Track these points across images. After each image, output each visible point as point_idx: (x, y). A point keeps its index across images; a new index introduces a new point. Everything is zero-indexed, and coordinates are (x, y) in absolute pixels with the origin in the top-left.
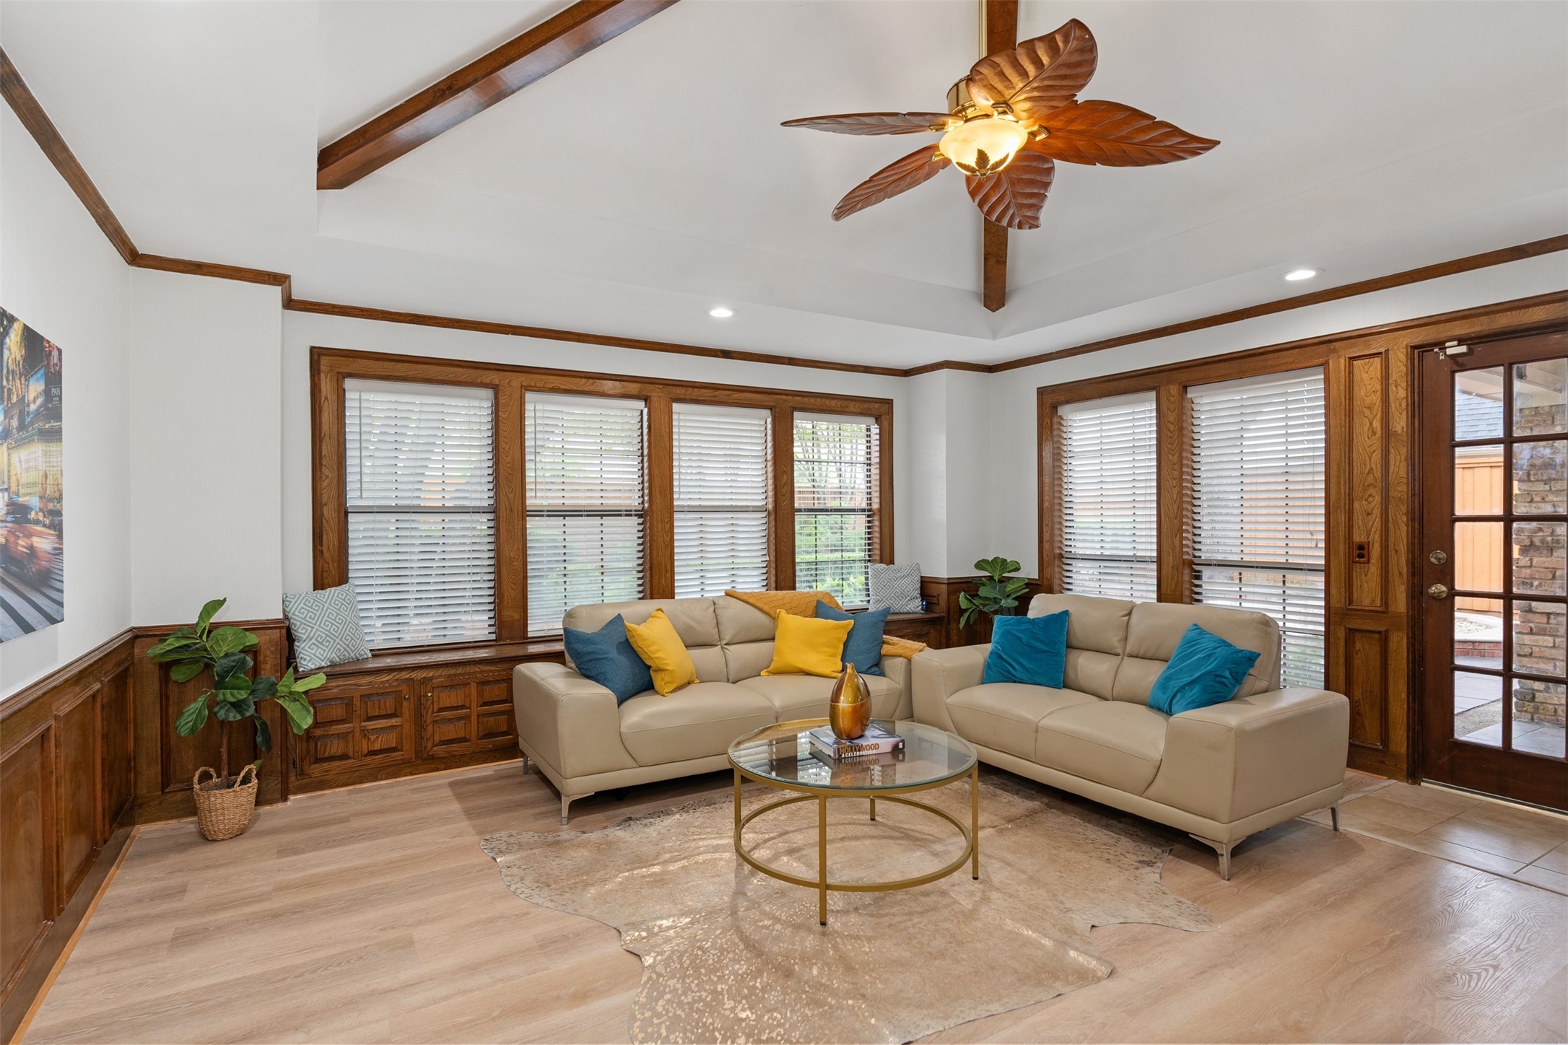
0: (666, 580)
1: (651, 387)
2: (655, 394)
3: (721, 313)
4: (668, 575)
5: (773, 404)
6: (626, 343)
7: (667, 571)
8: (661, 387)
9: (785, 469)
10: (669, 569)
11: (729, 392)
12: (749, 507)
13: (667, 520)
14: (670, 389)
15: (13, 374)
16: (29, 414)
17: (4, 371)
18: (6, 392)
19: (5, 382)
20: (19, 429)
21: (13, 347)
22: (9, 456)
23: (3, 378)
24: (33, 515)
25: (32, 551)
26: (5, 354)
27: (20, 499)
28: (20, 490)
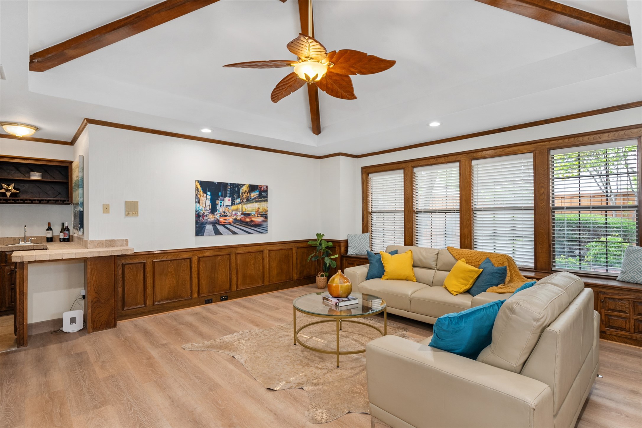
0: (468, 241)
1: (461, 156)
2: (462, 159)
3: (435, 124)
4: (469, 239)
5: (533, 149)
6: (449, 140)
7: (468, 238)
8: (466, 155)
9: (543, 185)
10: (469, 237)
11: (503, 149)
12: (521, 207)
13: (468, 214)
14: (470, 155)
15: (244, 193)
16: (251, 199)
17: (241, 193)
18: (241, 196)
19: (241, 195)
20: (246, 202)
21: (244, 189)
22: (242, 206)
23: (240, 194)
24: (252, 215)
25: (252, 221)
26: (241, 190)
27: (247, 213)
28: (247, 211)
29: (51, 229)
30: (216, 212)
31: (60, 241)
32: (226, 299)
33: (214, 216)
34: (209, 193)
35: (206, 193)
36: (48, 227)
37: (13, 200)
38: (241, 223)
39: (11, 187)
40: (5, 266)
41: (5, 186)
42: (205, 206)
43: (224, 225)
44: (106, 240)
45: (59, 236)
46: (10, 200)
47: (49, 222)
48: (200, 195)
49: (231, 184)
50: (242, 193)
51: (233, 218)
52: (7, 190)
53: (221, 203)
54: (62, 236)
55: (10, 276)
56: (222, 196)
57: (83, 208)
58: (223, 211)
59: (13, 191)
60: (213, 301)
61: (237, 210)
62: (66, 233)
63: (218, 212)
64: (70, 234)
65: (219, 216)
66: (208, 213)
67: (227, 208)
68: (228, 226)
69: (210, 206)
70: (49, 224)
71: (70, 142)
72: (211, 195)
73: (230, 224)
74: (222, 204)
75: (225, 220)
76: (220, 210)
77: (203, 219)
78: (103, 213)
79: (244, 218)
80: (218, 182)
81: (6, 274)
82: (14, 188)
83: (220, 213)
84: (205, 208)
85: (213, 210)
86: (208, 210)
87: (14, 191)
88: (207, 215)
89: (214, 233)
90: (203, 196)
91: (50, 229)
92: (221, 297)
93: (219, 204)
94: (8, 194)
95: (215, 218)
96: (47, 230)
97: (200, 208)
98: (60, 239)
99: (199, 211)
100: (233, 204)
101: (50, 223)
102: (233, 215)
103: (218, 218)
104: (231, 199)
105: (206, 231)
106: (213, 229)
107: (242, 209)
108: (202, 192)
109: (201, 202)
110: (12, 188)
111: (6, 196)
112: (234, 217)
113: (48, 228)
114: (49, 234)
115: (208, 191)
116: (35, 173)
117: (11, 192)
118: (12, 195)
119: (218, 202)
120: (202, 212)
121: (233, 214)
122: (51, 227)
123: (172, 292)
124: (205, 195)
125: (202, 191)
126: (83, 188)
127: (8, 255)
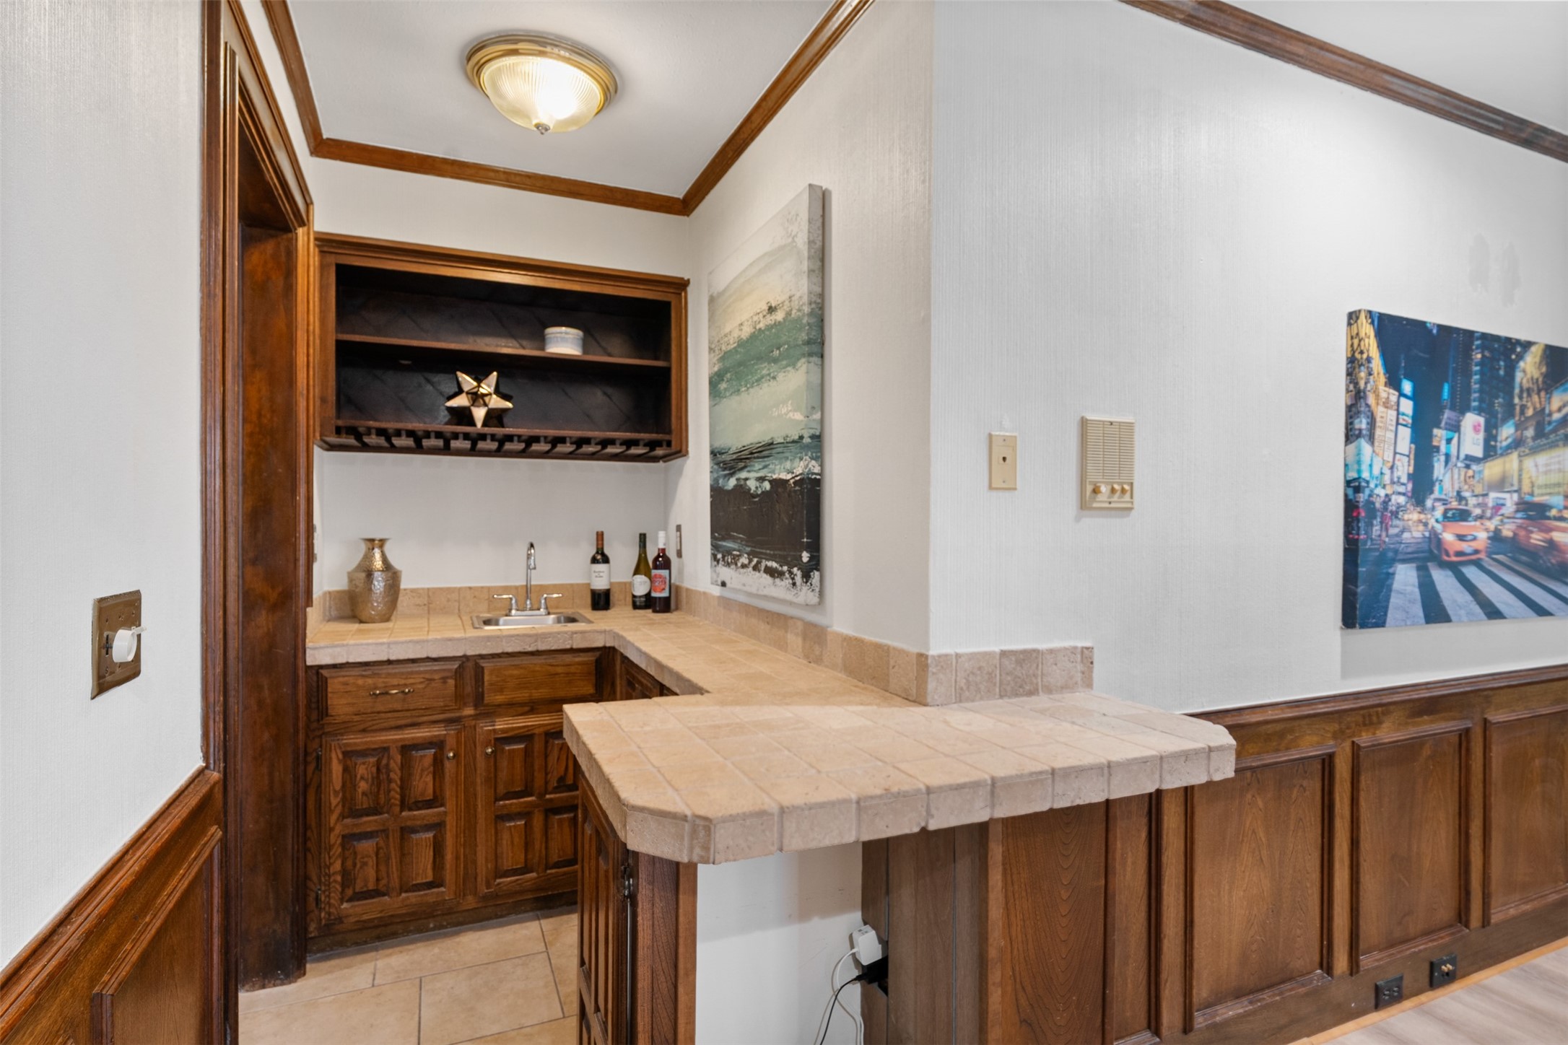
15: (1529, 390)
16: (1550, 423)
17: (1517, 391)
18: (1518, 408)
19: (1516, 400)
20: (1535, 438)
21: (1530, 368)
22: (1521, 461)
23: (1512, 397)
24: (1554, 512)
25: (1552, 545)
26: (1519, 376)
27: (1537, 499)
28: (1537, 491)
29: (606, 560)
30: (1432, 492)
31: (635, 607)
32: (1450, 978)
33: (1422, 516)
34: (1407, 387)
35: (1397, 387)
36: (594, 551)
37: (493, 437)
38: (1514, 559)
39: (486, 388)
40: (476, 717)
41: (467, 381)
42: (1391, 459)
43: (1454, 568)
44: (1004, 654)
45: (631, 584)
46: (483, 437)
47: (600, 530)
48: (1377, 396)
49: (1484, 336)
50: (1522, 391)
51: (1487, 530)
52: (476, 397)
53: (1449, 441)
54: (641, 586)
55: (492, 760)
56: (1453, 408)
57: (822, 466)
58: (1456, 487)
59: (492, 401)
60: (1405, 991)
61: (1500, 485)
62: (660, 576)
63: (1436, 494)
64: (672, 581)
65: (1440, 518)
66: (1402, 500)
67: (1470, 473)
68: (1471, 573)
69: (1412, 456)
70: (600, 536)
71: (681, 197)
72: (1415, 398)
73: (1477, 564)
74: (1453, 449)
75: (1461, 538)
76: (1447, 479)
77: (1384, 534)
78: (991, 487)
79: (1525, 529)
80: (1440, 327)
81: (478, 754)
82: (497, 391)
83: (1445, 502)
84: (1392, 468)
85: (1422, 484)
86: (1404, 479)
87: (496, 402)
88: (1399, 506)
89: (1421, 614)
90: (1386, 405)
91: (601, 557)
92: (1433, 967)
93: (1443, 449)
94: (479, 414)
95: (1426, 524)
96: (594, 561)
97: (1376, 472)
98: (634, 596)
99: (1372, 485)
100: (1490, 451)
101: (602, 533)
102: (1488, 513)
103: (1438, 527)
104: (1481, 420)
105: (1394, 600)
106: (1417, 590)
107: (1520, 481)
108: (1383, 379)
109: (1378, 432)
110: (491, 390)
111: (473, 423)
112: (1491, 525)
113: (597, 553)
114: (601, 578)
115: (1408, 377)
116: (564, 329)
117: (485, 405)
118: (495, 417)
119: (1439, 434)
120: (1382, 492)
121: (1490, 504)
122: (606, 551)
123: (1254, 947)
124: (1393, 395)
125: (1382, 371)
126: (822, 356)
127: (486, 672)
